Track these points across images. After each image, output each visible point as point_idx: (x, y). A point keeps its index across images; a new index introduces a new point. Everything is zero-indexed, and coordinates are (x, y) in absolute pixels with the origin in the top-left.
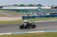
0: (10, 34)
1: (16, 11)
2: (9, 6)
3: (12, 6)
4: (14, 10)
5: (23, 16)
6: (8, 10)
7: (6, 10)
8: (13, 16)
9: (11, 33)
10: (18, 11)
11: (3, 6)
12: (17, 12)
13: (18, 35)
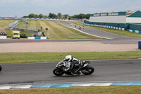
0: (108, 84)
1: (123, 29)
2: (107, 14)
3: (113, 14)
4: (119, 25)
5: (139, 42)
6: (104, 24)
7: (98, 24)
8: (115, 39)
9: (111, 84)
10: (128, 27)
11: (92, 15)
12: (126, 29)
13: (127, 88)
